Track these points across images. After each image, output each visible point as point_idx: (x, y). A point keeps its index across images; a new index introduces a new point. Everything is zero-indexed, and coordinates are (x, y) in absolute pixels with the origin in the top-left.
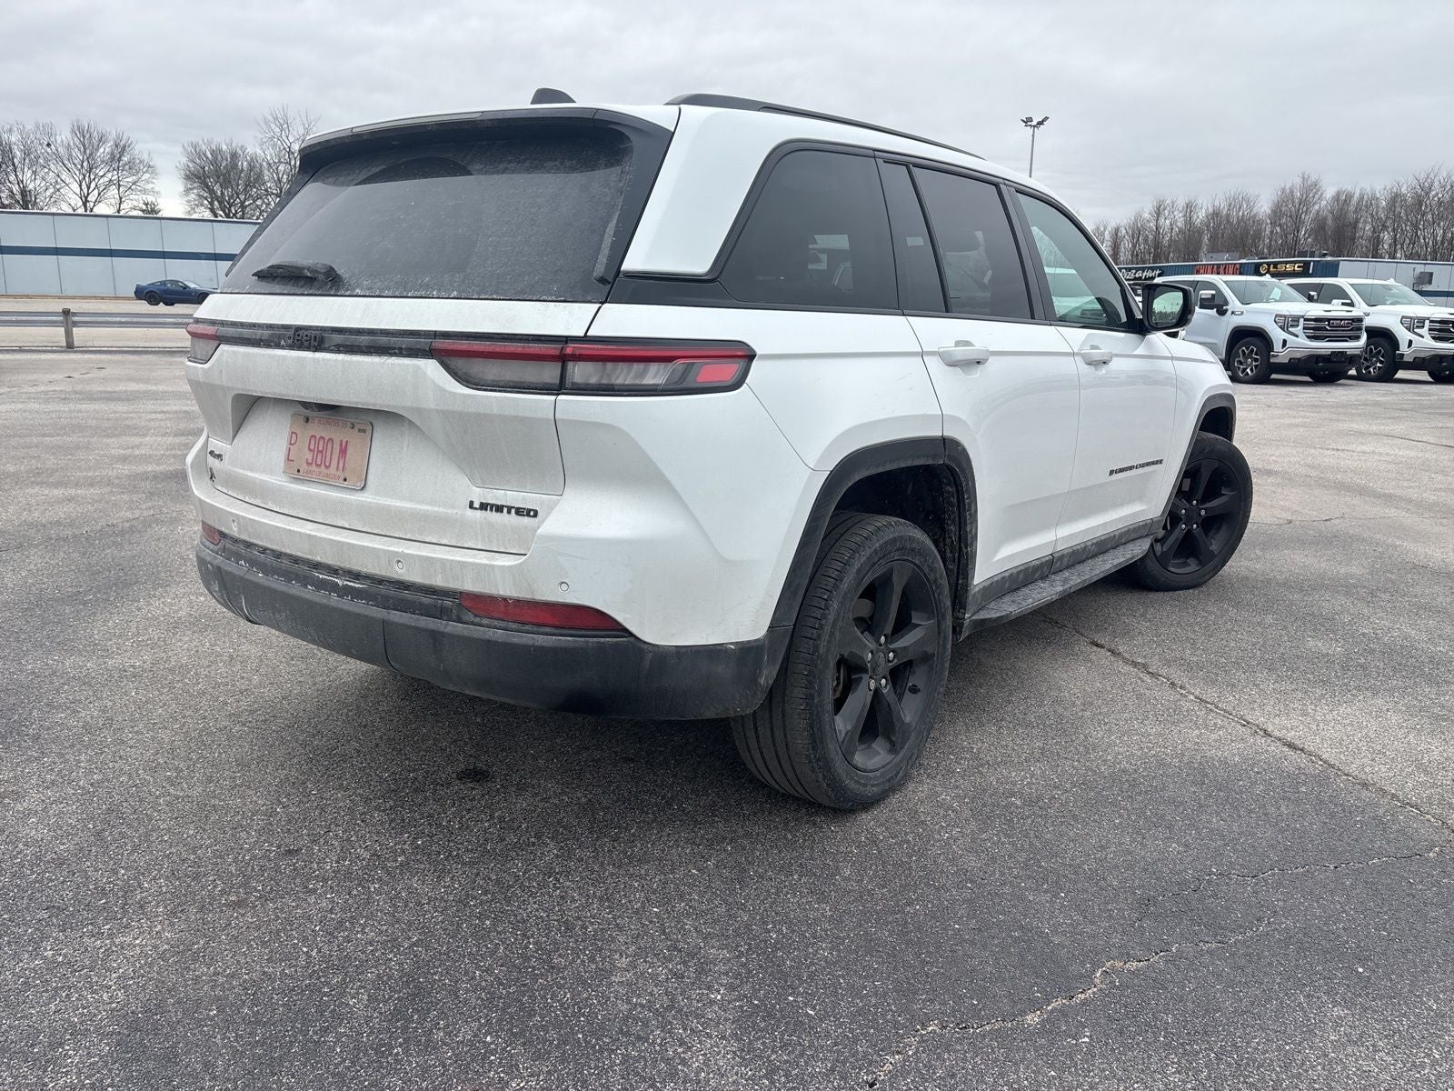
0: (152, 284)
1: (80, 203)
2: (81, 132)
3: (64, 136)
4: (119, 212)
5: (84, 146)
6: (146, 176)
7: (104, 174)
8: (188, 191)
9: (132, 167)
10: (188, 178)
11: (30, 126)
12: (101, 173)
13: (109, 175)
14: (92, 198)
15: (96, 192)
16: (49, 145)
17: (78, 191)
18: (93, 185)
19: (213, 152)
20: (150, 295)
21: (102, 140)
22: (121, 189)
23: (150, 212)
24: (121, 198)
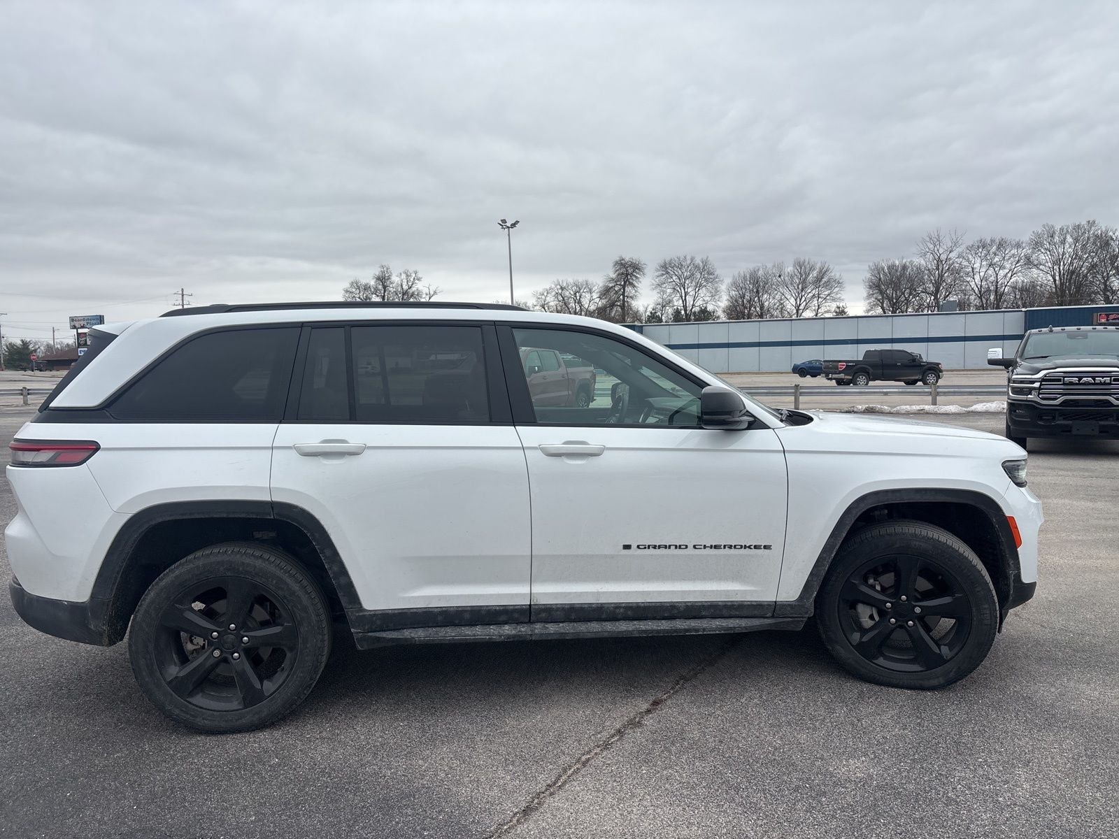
0: (803, 363)
1: (795, 311)
2: (800, 265)
3: (789, 269)
4: (816, 315)
5: (800, 273)
6: (837, 289)
7: (811, 291)
8: (869, 296)
9: (828, 285)
10: (870, 287)
11: (770, 265)
12: (809, 291)
13: (814, 292)
14: (801, 307)
15: (805, 303)
16: (780, 276)
17: (794, 304)
18: (803, 299)
19: (889, 268)
20: (801, 371)
21: (812, 269)
22: (820, 300)
23: (841, 313)
24: (819, 306)
